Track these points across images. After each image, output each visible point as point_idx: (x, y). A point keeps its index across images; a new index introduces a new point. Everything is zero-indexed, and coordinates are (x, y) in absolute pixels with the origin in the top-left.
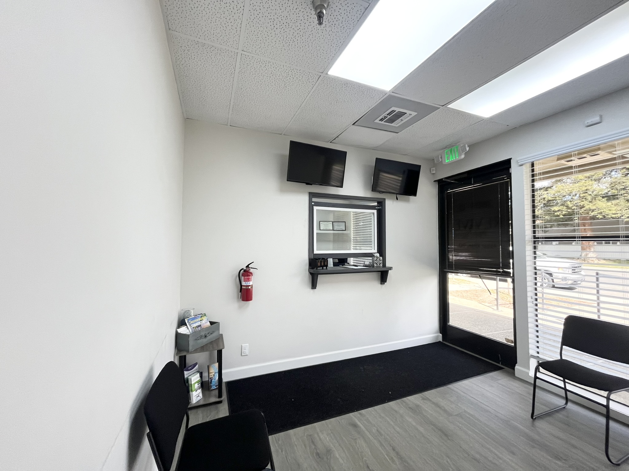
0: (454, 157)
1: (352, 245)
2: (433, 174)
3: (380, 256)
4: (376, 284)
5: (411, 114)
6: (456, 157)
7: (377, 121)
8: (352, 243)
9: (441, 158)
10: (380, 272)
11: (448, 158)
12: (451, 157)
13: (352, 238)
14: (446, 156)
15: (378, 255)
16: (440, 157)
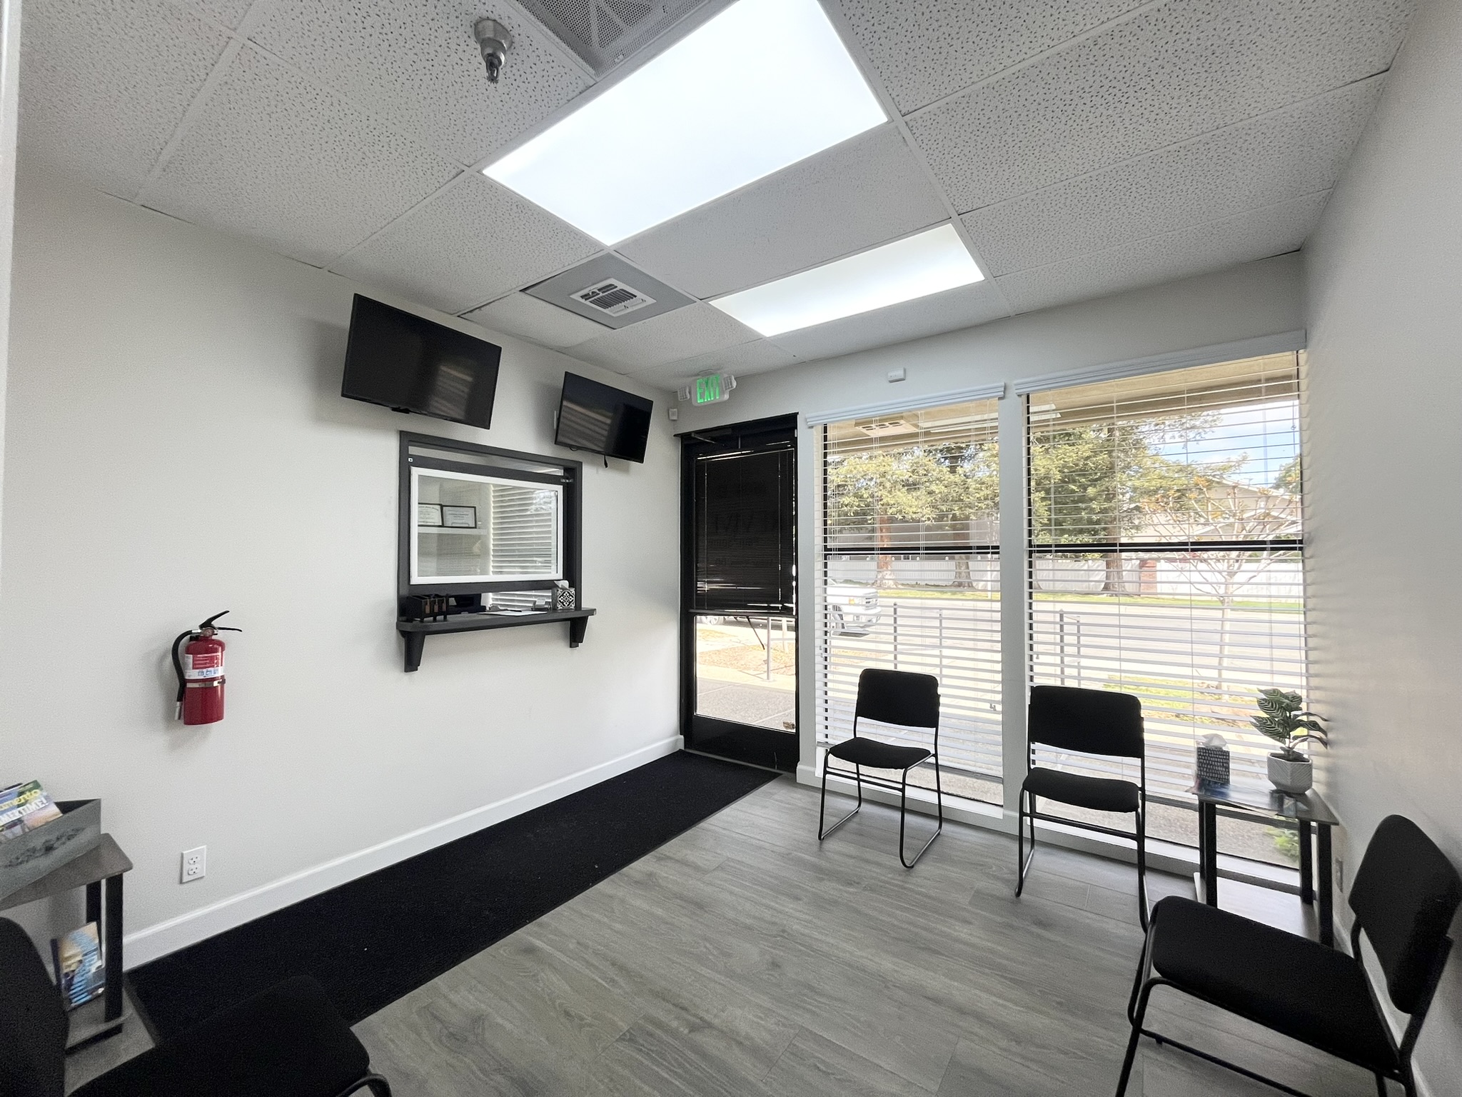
0: (712, 395)
1: (492, 564)
2: (674, 420)
3: (569, 587)
4: (562, 647)
5: (643, 299)
6: (715, 398)
7: (576, 297)
8: (492, 558)
9: (690, 393)
10: (569, 622)
11: (702, 396)
12: (707, 393)
13: (492, 547)
14: (699, 391)
15: (566, 583)
16: (688, 390)
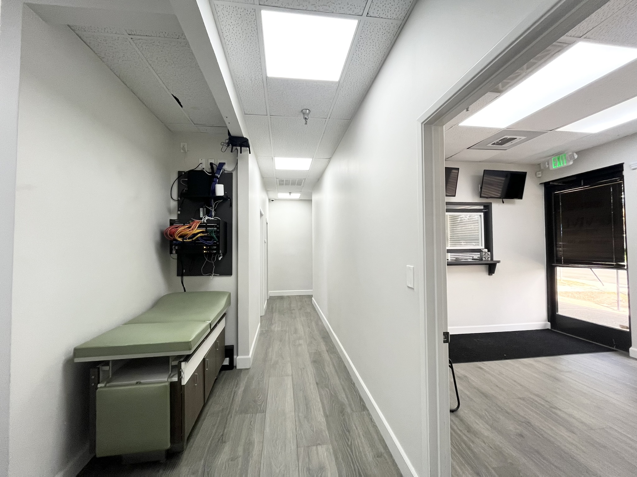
2: (540, 177)
4: (484, 275)
6: (563, 163)
10: (488, 265)
11: (556, 165)
12: (558, 163)
14: (553, 163)
15: (486, 250)
16: (547, 163)
